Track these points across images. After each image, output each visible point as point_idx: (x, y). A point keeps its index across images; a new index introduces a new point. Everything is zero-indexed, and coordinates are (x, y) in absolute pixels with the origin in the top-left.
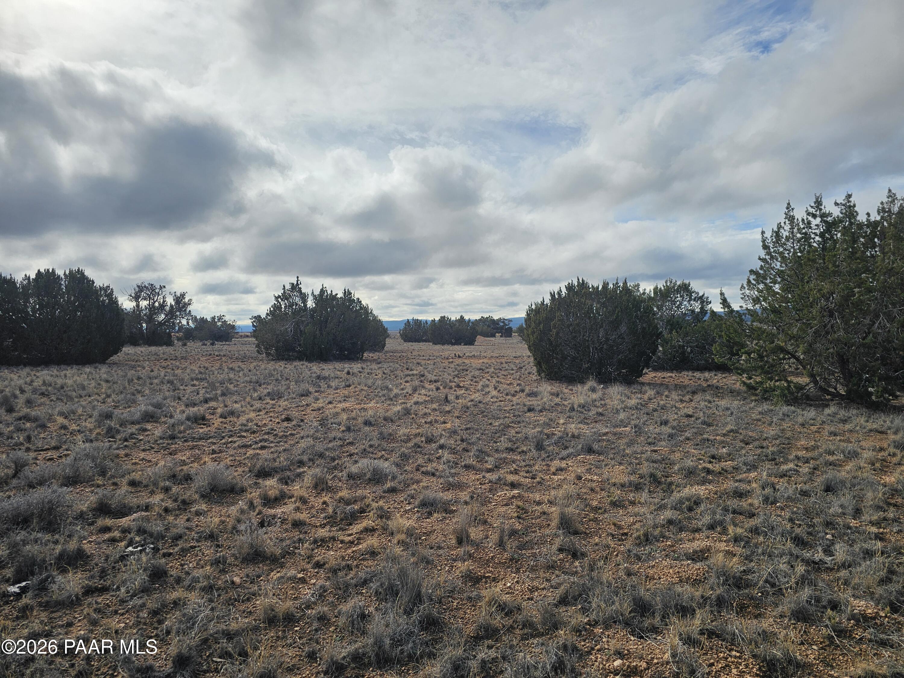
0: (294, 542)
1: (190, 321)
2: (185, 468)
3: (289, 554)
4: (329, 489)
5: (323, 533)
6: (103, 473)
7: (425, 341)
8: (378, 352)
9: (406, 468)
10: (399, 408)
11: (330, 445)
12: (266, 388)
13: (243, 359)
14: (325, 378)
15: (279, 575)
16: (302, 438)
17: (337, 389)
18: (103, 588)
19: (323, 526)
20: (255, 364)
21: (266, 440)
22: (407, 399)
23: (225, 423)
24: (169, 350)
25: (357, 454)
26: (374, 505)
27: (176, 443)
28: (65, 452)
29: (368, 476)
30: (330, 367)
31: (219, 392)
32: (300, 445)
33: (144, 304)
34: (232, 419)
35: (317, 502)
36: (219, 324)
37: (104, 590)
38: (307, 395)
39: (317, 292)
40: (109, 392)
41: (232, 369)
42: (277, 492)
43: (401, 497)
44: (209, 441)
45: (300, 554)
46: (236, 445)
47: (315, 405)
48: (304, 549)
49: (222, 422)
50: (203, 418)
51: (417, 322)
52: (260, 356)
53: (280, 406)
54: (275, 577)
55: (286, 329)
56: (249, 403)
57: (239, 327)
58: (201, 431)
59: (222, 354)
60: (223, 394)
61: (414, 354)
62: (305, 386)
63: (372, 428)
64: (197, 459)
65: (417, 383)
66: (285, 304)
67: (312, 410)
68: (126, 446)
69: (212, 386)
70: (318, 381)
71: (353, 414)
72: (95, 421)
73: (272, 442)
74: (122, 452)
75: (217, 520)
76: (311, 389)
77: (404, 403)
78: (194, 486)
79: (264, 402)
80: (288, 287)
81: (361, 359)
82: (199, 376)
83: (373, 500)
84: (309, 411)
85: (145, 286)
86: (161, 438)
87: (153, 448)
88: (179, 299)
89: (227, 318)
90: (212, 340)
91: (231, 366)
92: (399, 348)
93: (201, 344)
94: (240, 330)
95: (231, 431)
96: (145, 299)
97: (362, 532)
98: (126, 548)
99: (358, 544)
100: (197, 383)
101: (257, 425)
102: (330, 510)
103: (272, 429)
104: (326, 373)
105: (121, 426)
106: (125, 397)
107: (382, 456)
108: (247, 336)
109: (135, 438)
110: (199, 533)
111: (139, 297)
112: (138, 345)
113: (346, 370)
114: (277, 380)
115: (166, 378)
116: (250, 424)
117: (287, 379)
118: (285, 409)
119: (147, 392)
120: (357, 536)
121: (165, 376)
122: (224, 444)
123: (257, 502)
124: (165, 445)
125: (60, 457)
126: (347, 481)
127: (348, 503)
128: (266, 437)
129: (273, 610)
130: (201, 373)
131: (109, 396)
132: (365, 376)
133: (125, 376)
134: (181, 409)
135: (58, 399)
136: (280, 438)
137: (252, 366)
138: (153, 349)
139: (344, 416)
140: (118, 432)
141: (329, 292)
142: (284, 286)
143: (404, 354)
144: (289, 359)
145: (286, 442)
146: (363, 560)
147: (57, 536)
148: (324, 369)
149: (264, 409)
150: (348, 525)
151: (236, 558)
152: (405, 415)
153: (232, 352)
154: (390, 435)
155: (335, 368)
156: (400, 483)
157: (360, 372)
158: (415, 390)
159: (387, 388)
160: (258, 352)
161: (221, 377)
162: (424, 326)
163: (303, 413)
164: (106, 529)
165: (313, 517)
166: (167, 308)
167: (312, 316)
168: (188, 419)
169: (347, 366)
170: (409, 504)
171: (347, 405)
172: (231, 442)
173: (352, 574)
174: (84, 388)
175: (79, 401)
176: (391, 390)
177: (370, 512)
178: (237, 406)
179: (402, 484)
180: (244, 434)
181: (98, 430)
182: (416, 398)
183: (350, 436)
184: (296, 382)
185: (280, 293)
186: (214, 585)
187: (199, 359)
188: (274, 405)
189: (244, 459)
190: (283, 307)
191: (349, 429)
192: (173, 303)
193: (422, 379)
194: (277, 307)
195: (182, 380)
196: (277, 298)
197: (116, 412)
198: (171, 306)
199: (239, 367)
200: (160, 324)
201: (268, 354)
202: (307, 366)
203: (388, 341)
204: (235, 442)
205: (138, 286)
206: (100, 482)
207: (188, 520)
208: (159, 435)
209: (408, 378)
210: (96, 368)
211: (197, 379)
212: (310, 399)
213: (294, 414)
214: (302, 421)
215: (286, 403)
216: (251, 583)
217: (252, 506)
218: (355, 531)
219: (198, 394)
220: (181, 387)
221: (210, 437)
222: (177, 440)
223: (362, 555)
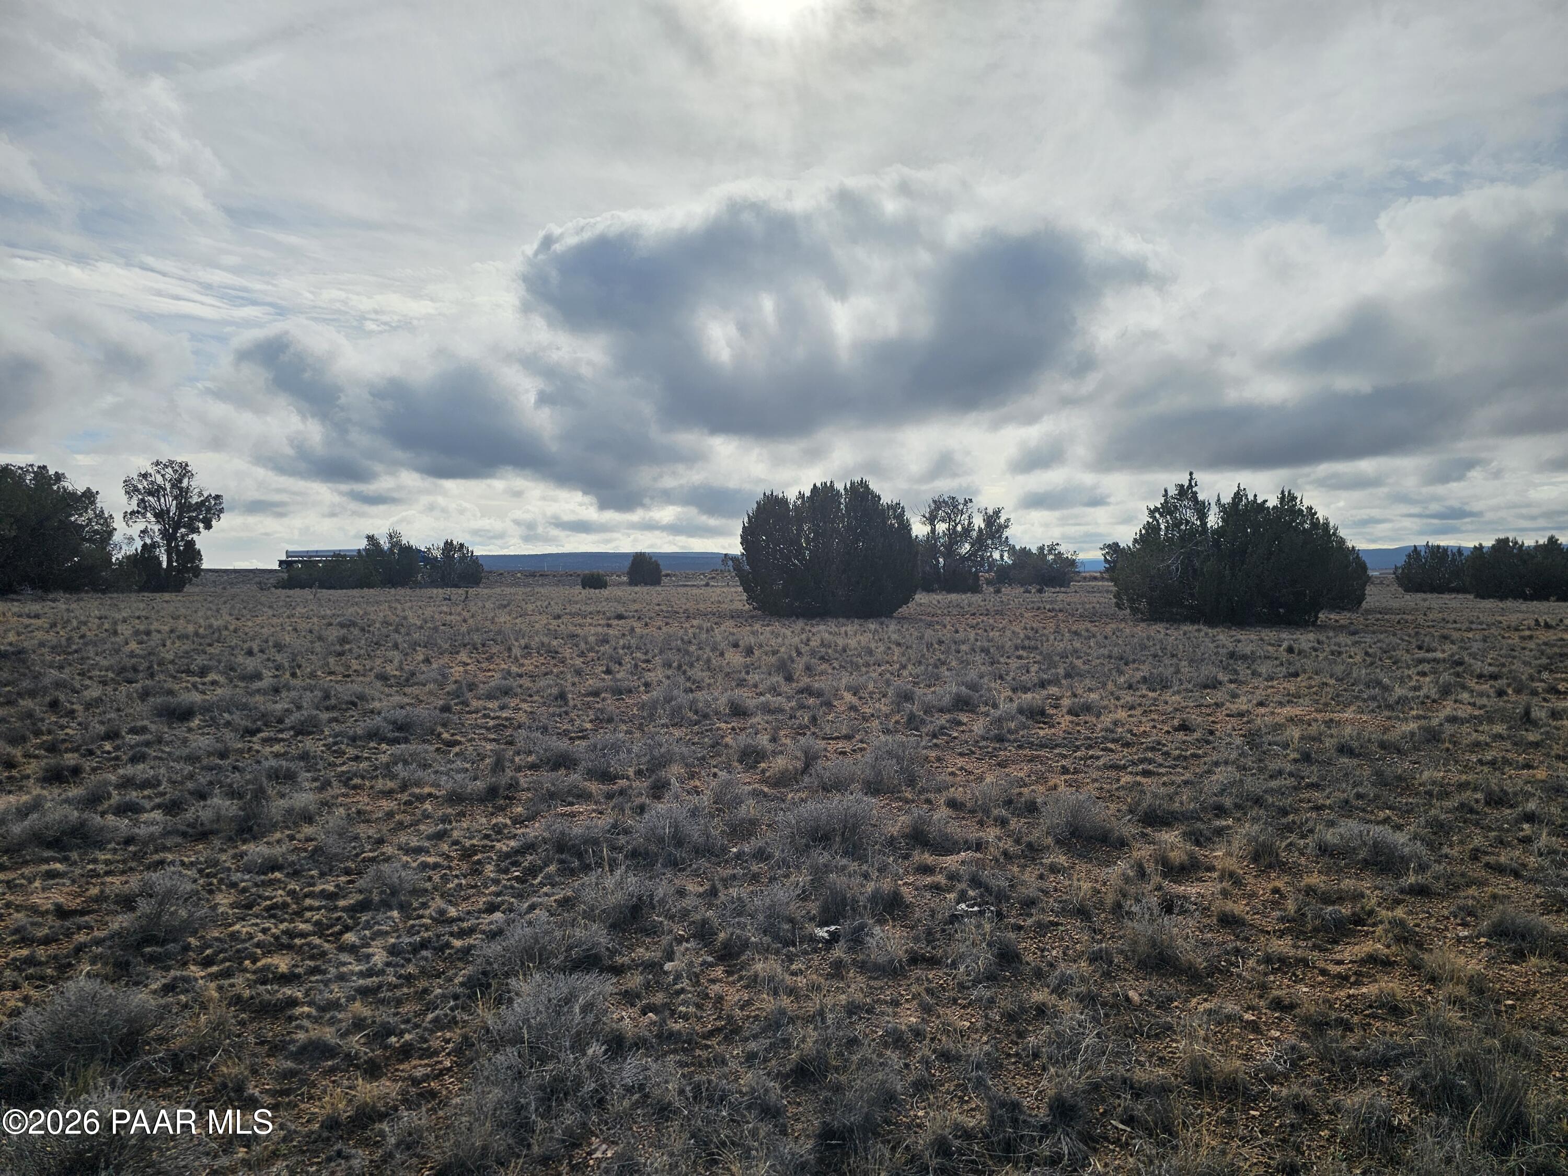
0: (1228, 954)
1: (1006, 554)
2: (1025, 790)
3: (1221, 972)
4: (1283, 867)
5: (1282, 946)
6: (911, 782)
7: (1457, 590)
8: (1349, 610)
9: (1446, 850)
10: (1413, 726)
11: (1274, 784)
12: (1138, 669)
13: (1093, 616)
14: (1244, 657)
15: (1207, 1005)
16: (1217, 764)
17: (1270, 678)
18: (932, 958)
19: (1281, 934)
20: (1114, 626)
21: (1150, 761)
22: (1428, 710)
23: (1078, 724)
24: (976, 598)
25: (1330, 807)
26: (1384, 913)
27: (1006, 749)
28: (860, 745)
29: (1362, 854)
30: (1253, 637)
31: (1061, 671)
32: (1214, 778)
33: (941, 527)
34: (1087, 718)
35: (1264, 887)
36: (1051, 557)
37: (933, 962)
38: (1215, 687)
39: (1227, 499)
40: (904, 660)
41: (1076, 633)
42: (1185, 857)
43: (1444, 908)
44: (1056, 751)
45: (1239, 976)
46: (1101, 762)
47: (1232, 706)
48: (1248, 968)
49: (1071, 722)
50: (1043, 713)
51: (1438, 553)
52: (1121, 614)
53: (1166, 703)
54: (1201, 1008)
55: (1169, 566)
56: (1112, 694)
57: (1082, 563)
58: (1042, 733)
59: (1057, 607)
60: (1068, 676)
61: (1431, 616)
62: (1208, 670)
63: (1355, 762)
64: (1042, 779)
65: (1446, 677)
66: (1167, 522)
67: (1228, 715)
68: (936, 745)
69: (1049, 661)
70: (1231, 662)
71: (1313, 730)
72: (892, 703)
73: (1160, 765)
74: (933, 754)
75: (1086, 886)
76: (1221, 676)
77: (1425, 718)
78: (1045, 822)
79: (1139, 693)
80: (1173, 491)
81: (1314, 624)
82: (1027, 643)
83: (1379, 905)
84: (1220, 715)
85: (944, 501)
86: (984, 738)
87: (974, 753)
88: (992, 519)
89: (1062, 549)
90: (1039, 584)
91: (1074, 628)
92: (1395, 604)
93: (1022, 590)
94: (1081, 569)
95: (1089, 738)
96: (943, 521)
97: (1363, 962)
98: (958, 903)
99: (1358, 983)
100: (1025, 654)
101: (1131, 731)
102: (1291, 906)
103: (1159, 743)
104: (1246, 649)
105: (925, 713)
106: (926, 670)
107: (1386, 820)
108: (1095, 578)
109: (946, 734)
110: (1060, 902)
111: (935, 517)
112: (933, 591)
113: (1285, 645)
114: (1155, 656)
115: (979, 643)
116: (1120, 730)
117: (1173, 656)
118: (1176, 710)
119: (954, 663)
120: (1355, 968)
121: (977, 640)
122: (1081, 759)
123: (1150, 867)
124: (990, 750)
125: (854, 751)
126: (1317, 856)
127: (1327, 899)
128: (1150, 755)
129: (1206, 1067)
130: (1028, 638)
131: (904, 667)
132: (1326, 658)
133: (922, 638)
134: (1006, 694)
135: (841, 666)
136: (1174, 759)
137: (1108, 630)
138: (953, 597)
139: (1295, 733)
140: (923, 722)
141: (1251, 498)
142: (1166, 491)
143: (1410, 617)
144: (1174, 620)
145: (1185, 768)
146: (1374, 1016)
147: (865, 867)
148: (1239, 641)
149: (1140, 705)
150: (1331, 943)
151: (1127, 959)
152: (1428, 741)
153: (1073, 605)
154: (1399, 778)
155: (1262, 640)
156: (1437, 878)
157: (1315, 650)
158: (1445, 691)
159: (1379, 683)
160: (1118, 605)
161: (1060, 646)
162: (1454, 560)
163: (1211, 719)
164: (926, 870)
165: (1257, 913)
166: (974, 534)
167: (1217, 543)
168: (1021, 711)
169: (1286, 636)
170: (1465, 925)
171: (1297, 711)
172: (1091, 757)
173: (1352, 1040)
174: (870, 652)
175: (867, 672)
176: (1386, 688)
177: (1374, 925)
178: (1094, 696)
179: (1442, 883)
180: (1110, 745)
181: (897, 717)
182: (1449, 708)
183: (1312, 774)
184: (1191, 661)
185: (1158, 502)
186: (1097, 995)
187: (1022, 615)
188: (1155, 699)
189: (1117, 789)
190: (1163, 527)
191: (1306, 758)
192: (983, 526)
193: (1460, 669)
194: (1151, 529)
195: (1000, 648)
196: (1152, 512)
197: (918, 692)
198: (980, 530)
199: (1087, 630)
200: (963, 558)
201: (1135, 611)
202: (1206, 634)
203: (1369, 589)
204: (1098, 758)
205: (934, 502)
206: (909, 796)
207: (1041, 877)
208: (980, 733)
209: (1426, 667)
210: (882, 624)
211: (1024, 648)
212: (1220, 695)
213: (1195, 718)
214: (1211, 733)
215: (1177, 698)
216: (1158, 1008)
217: (1142, 874)
218: (1347, 956)
219: (1028, 672)
220: (1002, 660)
221: (1057, 746)
222: (1007, 744)
223: (1371, 1007)
